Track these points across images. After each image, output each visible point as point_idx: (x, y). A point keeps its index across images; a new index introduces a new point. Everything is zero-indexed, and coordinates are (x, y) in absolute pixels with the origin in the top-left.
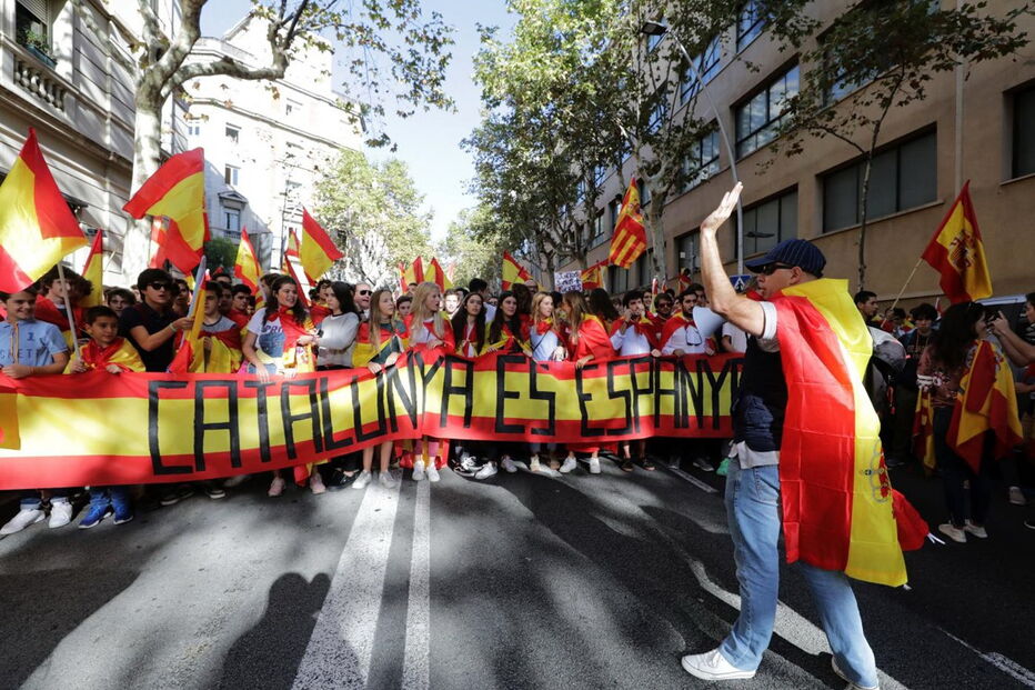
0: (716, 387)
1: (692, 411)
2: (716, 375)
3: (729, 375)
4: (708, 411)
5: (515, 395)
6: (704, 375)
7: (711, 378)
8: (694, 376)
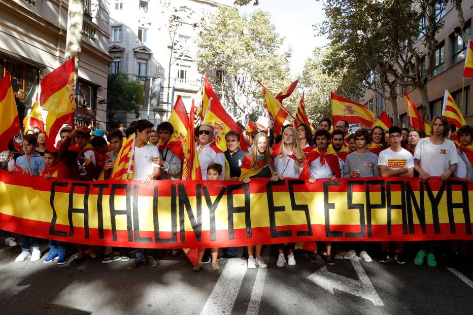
1: (416, 221)
2: (435, 193)
3: (445, 193)
4: (429, 219)
6: (426, 193)
7: (431, 195)
8: (417, 194)
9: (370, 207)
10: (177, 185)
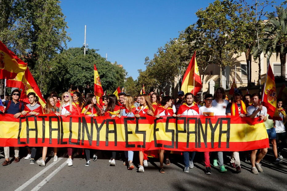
0: (213, 130)
1: (202, 140)
2: (214, 125)
3: (219, 125)
4: (209, 140)
5: (131, 133)
6: (208, 125)
7: (211, 126)
8: (204, 125)
9: (178, 131)
10: (81, 117)
